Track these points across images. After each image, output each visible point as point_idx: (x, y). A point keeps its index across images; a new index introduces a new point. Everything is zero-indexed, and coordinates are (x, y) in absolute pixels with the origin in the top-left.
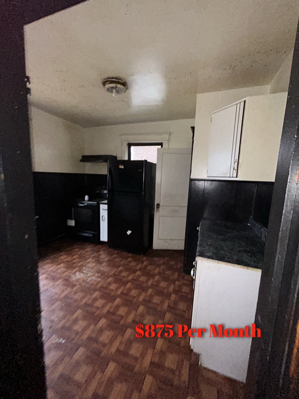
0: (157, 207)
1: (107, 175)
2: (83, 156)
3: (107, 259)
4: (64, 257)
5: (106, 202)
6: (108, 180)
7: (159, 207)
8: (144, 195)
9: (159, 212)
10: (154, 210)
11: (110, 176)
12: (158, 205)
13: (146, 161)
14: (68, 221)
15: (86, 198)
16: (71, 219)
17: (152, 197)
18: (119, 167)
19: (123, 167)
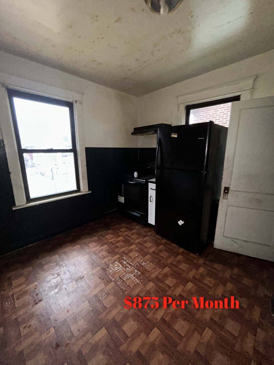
0: (224, 191)
1: (156, 148)
2: (135, 129)
3: (153, 250)
4: (110, 237)
5: (154, 180)
6: (157, 155)
7: (228, 193)
8: (206, 174)
9: (227, 199)
10: (220, 195)
11: (159, 148)
12: (227, 189)
13: (211, 123)
14: (119, 197)
15: (136, 174)
16: (121, 196)
17: (218, 177)
18: (171, 135)
19: (176, 136)
